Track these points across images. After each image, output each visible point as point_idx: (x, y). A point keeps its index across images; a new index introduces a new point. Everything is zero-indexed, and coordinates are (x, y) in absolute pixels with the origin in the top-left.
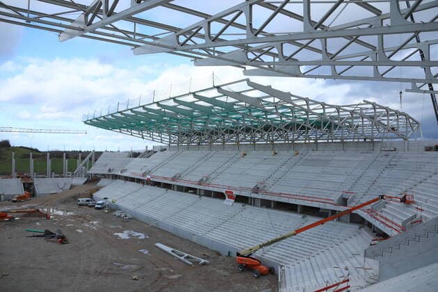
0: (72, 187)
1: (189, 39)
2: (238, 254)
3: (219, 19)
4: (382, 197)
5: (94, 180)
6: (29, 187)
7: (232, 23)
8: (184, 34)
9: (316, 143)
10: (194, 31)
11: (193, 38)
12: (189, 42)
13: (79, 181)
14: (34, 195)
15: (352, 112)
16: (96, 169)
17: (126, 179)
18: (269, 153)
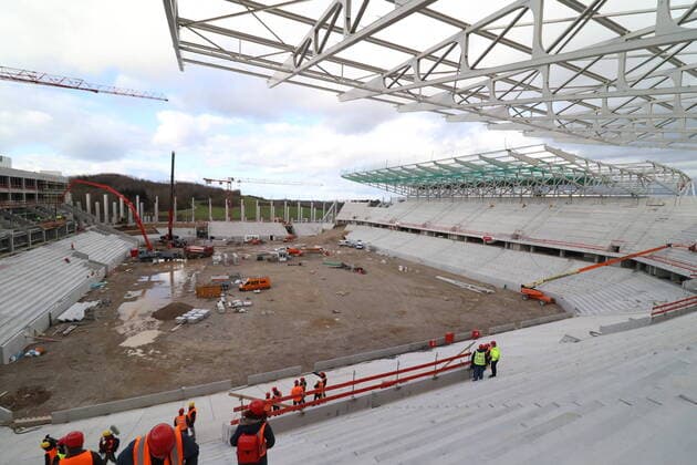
0: (323, 231)
1: (396, 81)
2: (523, 286)
3: (429, 56)
4: (669, 245)
5: (341, 224)
6: (290, 230)
7: (442, 60)
8: (390, 76)
9: (570, 197)
10: (401, 72)
11: (399, 81)
12: (396, 85)
13: (329, 226)
14: (296, 237)
15: (622, 170)
16: (341, 216)
17: (370, 224)
18: (518, 206)
